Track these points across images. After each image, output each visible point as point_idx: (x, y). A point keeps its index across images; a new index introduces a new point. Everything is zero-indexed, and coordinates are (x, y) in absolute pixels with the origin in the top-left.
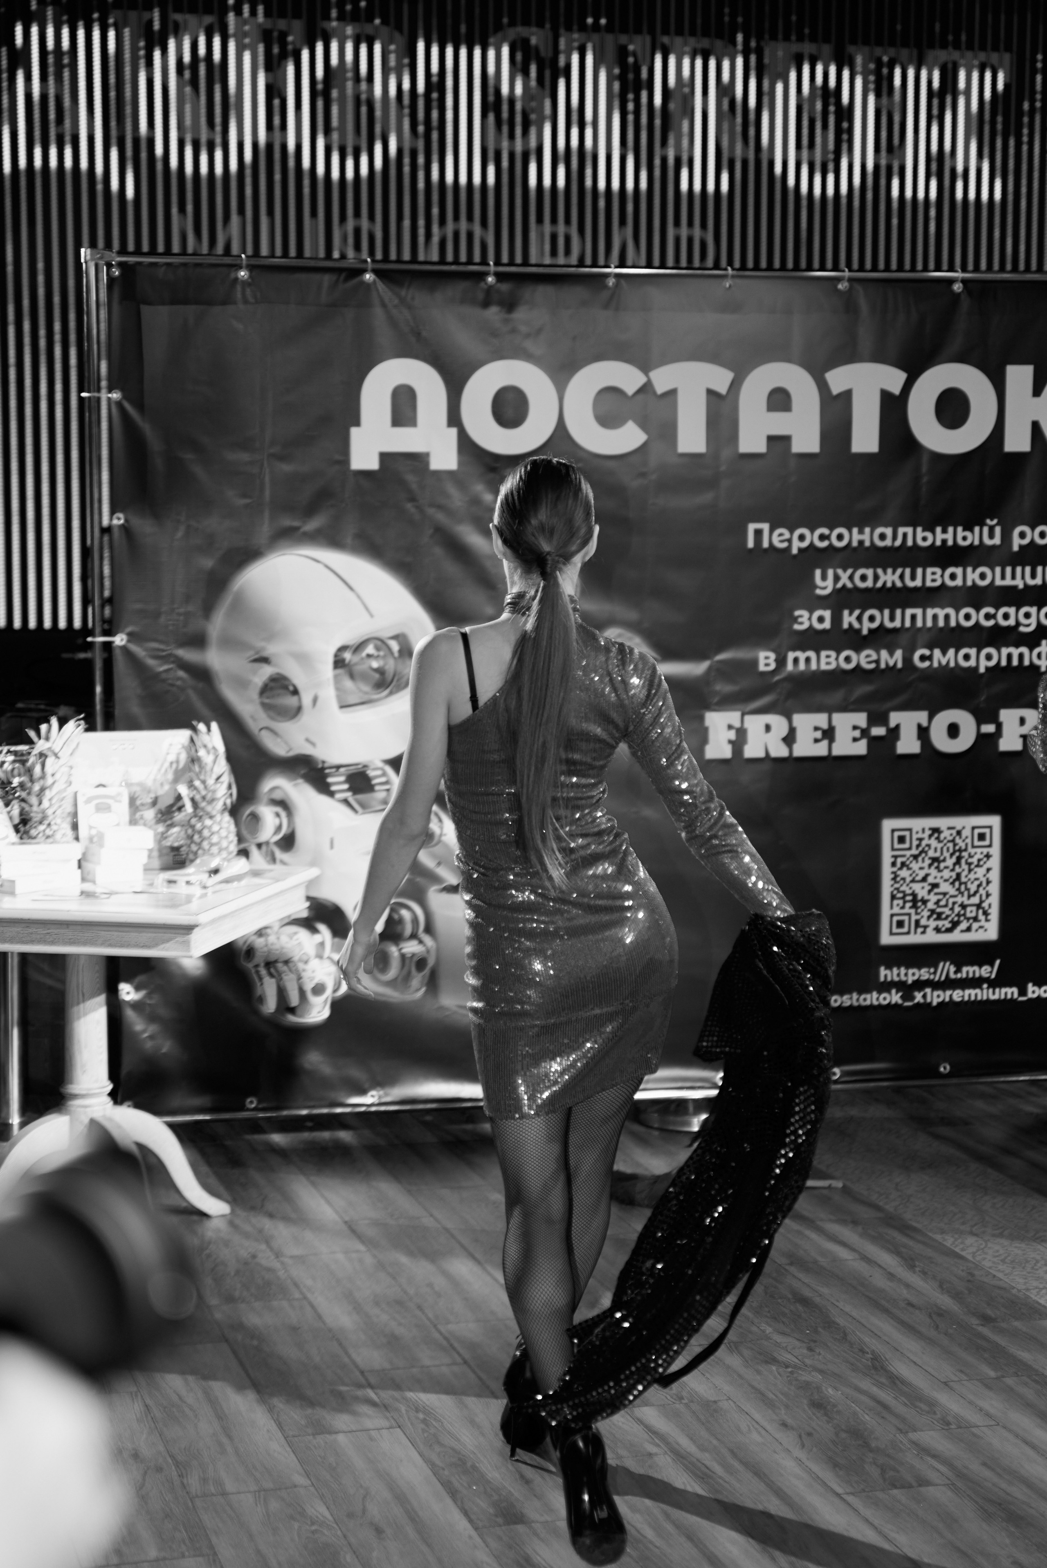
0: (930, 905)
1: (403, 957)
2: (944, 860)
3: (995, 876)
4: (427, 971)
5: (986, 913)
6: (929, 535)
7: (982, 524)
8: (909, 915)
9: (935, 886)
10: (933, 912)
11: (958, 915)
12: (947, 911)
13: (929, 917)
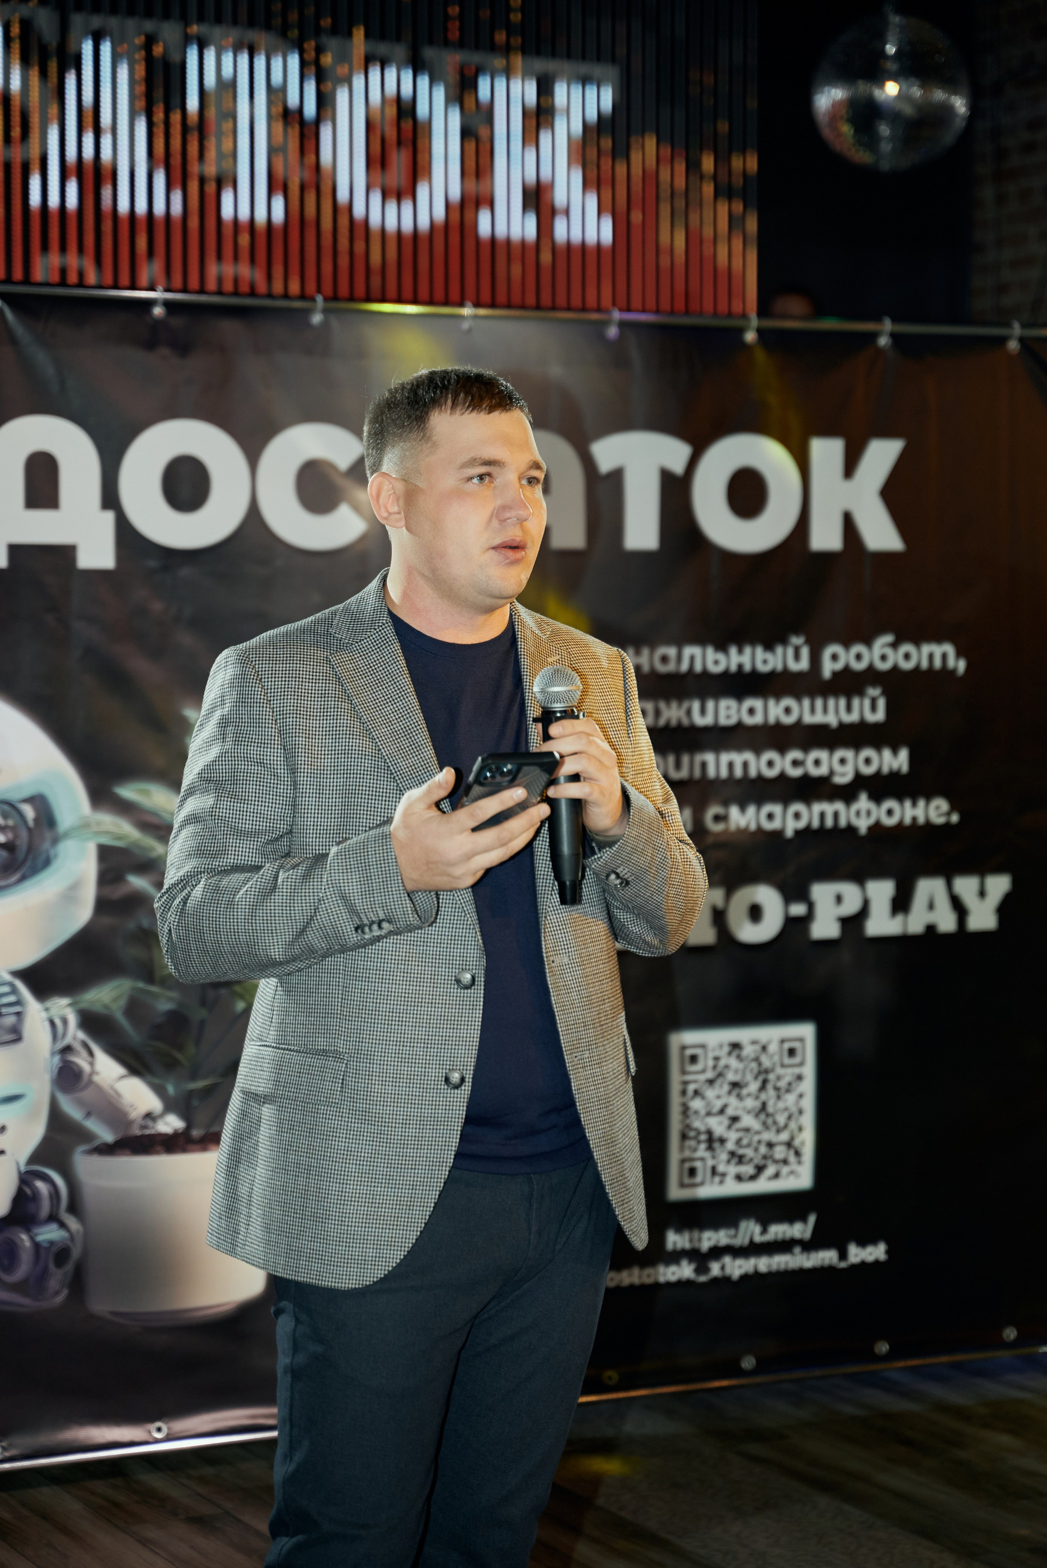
0: (730, 1146)
1: (37, 1246)
2: (746, 1085)
3: (809, 1104)
4: (70, 1266)
5: (797, 1154)
6: (721, 657)
7: (784, 642)
8: (702, 1159)
9: (735, 1119)
10: (732, 1154)
11: (765, 1157)
12: (749, 1152)
13: (729, 1162)
